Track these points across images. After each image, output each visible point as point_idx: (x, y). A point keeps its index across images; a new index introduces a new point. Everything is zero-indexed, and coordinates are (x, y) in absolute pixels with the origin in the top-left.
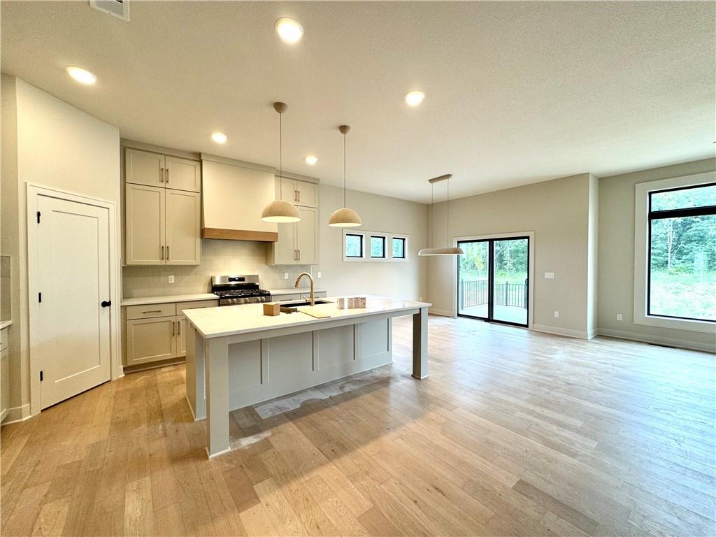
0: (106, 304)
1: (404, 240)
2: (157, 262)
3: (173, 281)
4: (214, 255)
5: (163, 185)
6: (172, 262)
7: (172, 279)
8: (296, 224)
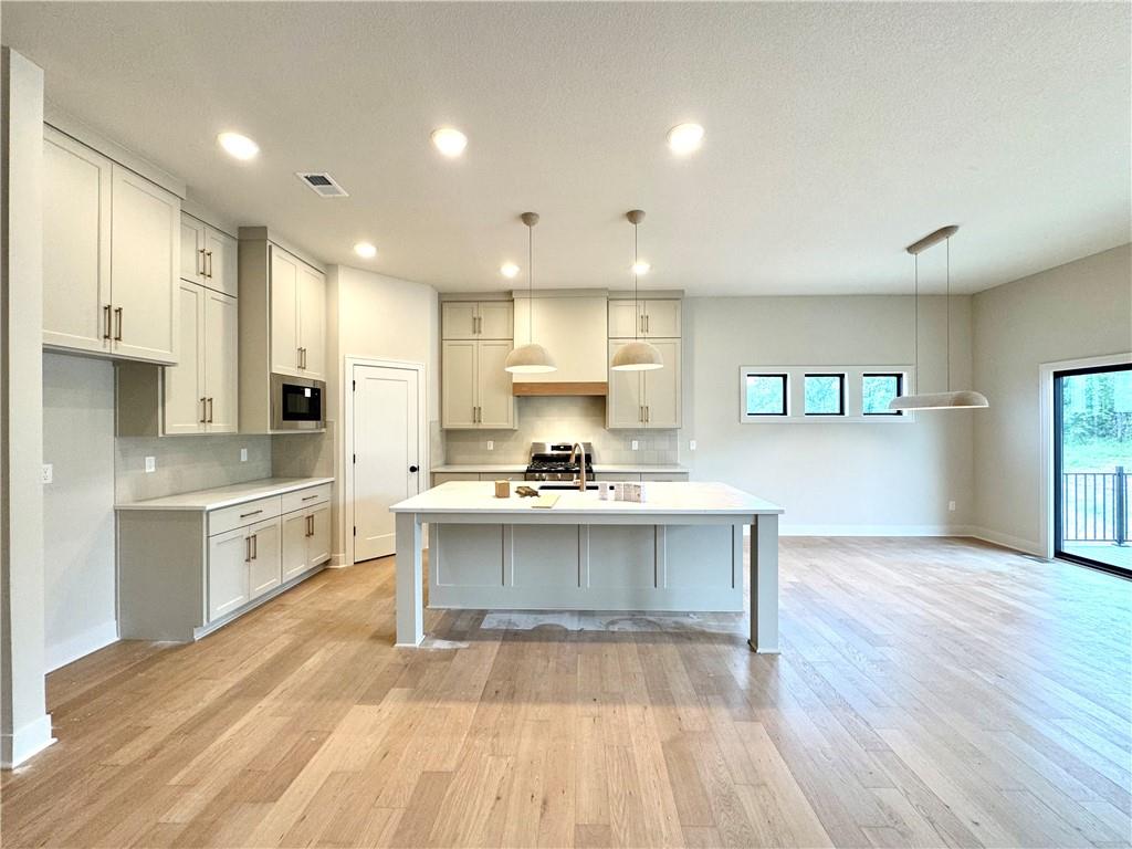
0: (413, 469)
1: (899, 376)
2: (469, 425)
3: (492, 448)
4: (538, 416)
5: (475, 337)
6: (484, 425)
7: (491, 445)
8: (642, 374)
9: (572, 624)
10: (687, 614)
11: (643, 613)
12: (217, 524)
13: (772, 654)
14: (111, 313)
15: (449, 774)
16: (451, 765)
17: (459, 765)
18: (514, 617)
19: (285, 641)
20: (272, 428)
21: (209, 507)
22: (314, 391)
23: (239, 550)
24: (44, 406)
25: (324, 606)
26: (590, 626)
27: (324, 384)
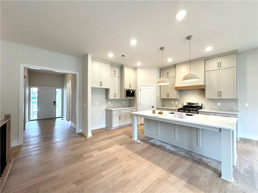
0: (153, 107)
5: (167, 77)
7: (173, 102)
9: (168, 147)
10: (207, 158)
11: (192, 152)
12: (114, 113)
13: (227, 181)
14: (101, 82)
15: (118, 159)
16: (120, 159)
17: (121, 159)
18: (157, 141)
19: (120, 133)
20: (124, 98)
21: (113, 110)
22: (133, 91)
23: (118, 117)
24: (91, 94)
25: (129, 130)
26: (172, 149)
27: (135, 90)
